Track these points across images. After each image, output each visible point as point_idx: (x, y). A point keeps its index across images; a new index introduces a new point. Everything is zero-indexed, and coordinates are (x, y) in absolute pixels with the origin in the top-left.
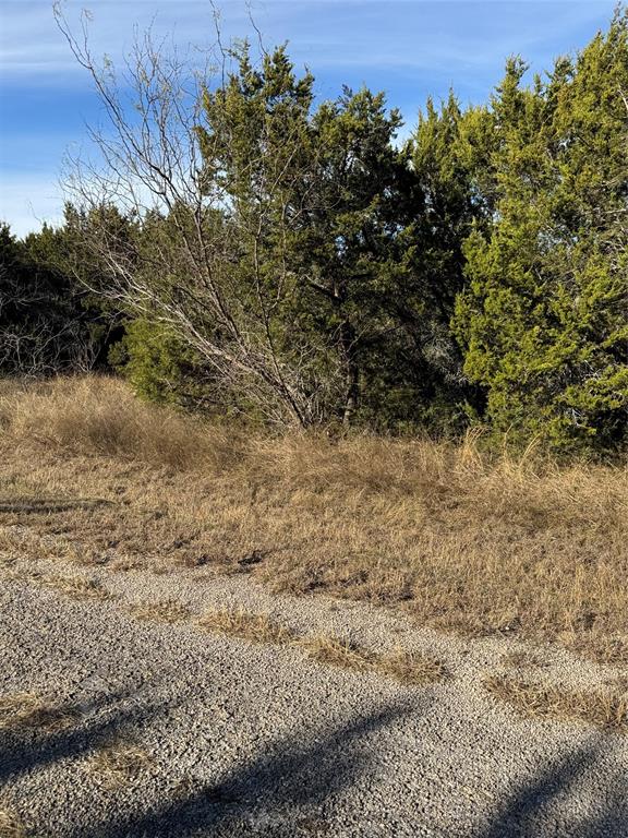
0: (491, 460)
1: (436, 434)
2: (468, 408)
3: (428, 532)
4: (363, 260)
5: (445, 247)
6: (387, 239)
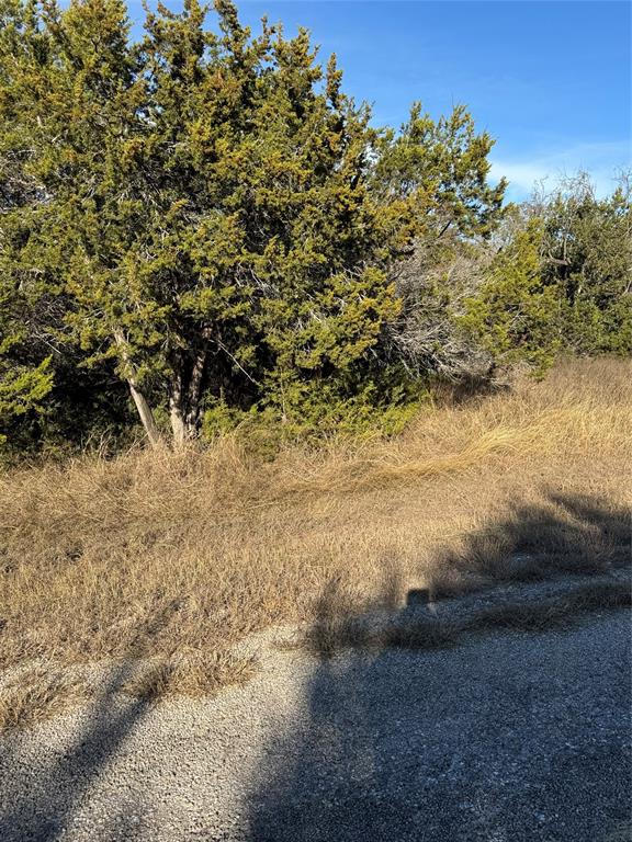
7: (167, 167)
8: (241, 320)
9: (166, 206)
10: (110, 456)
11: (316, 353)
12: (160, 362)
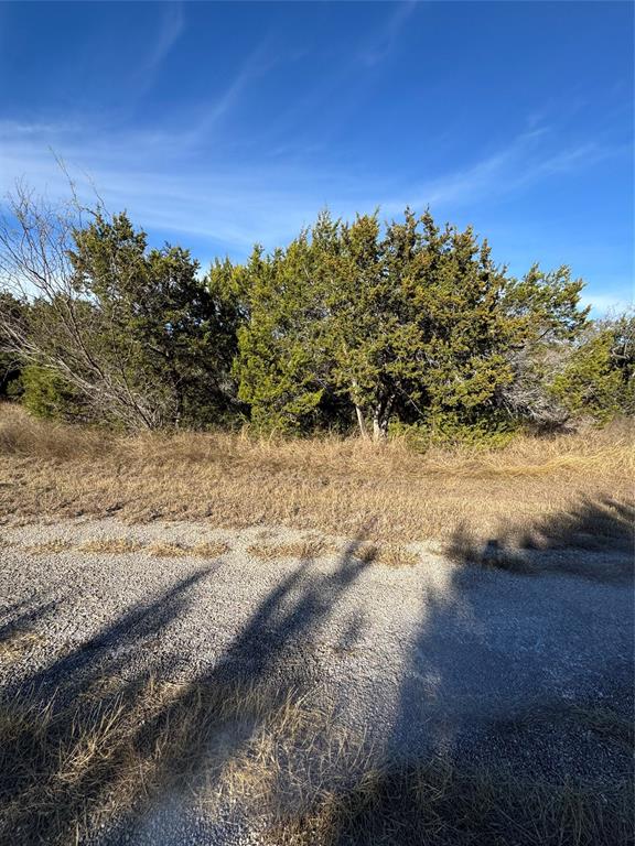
0: (255, 441)
1: (227, 430)
2: (242, 416)
3: (223, 480)
4: (183, 337)
5: (228, 333)
6: (195, 327)
7: (390, 302)
8: (415, 380)
9: (387, 320)
10: (343, 440)
11: (456, 397)
12: (372, 396)
